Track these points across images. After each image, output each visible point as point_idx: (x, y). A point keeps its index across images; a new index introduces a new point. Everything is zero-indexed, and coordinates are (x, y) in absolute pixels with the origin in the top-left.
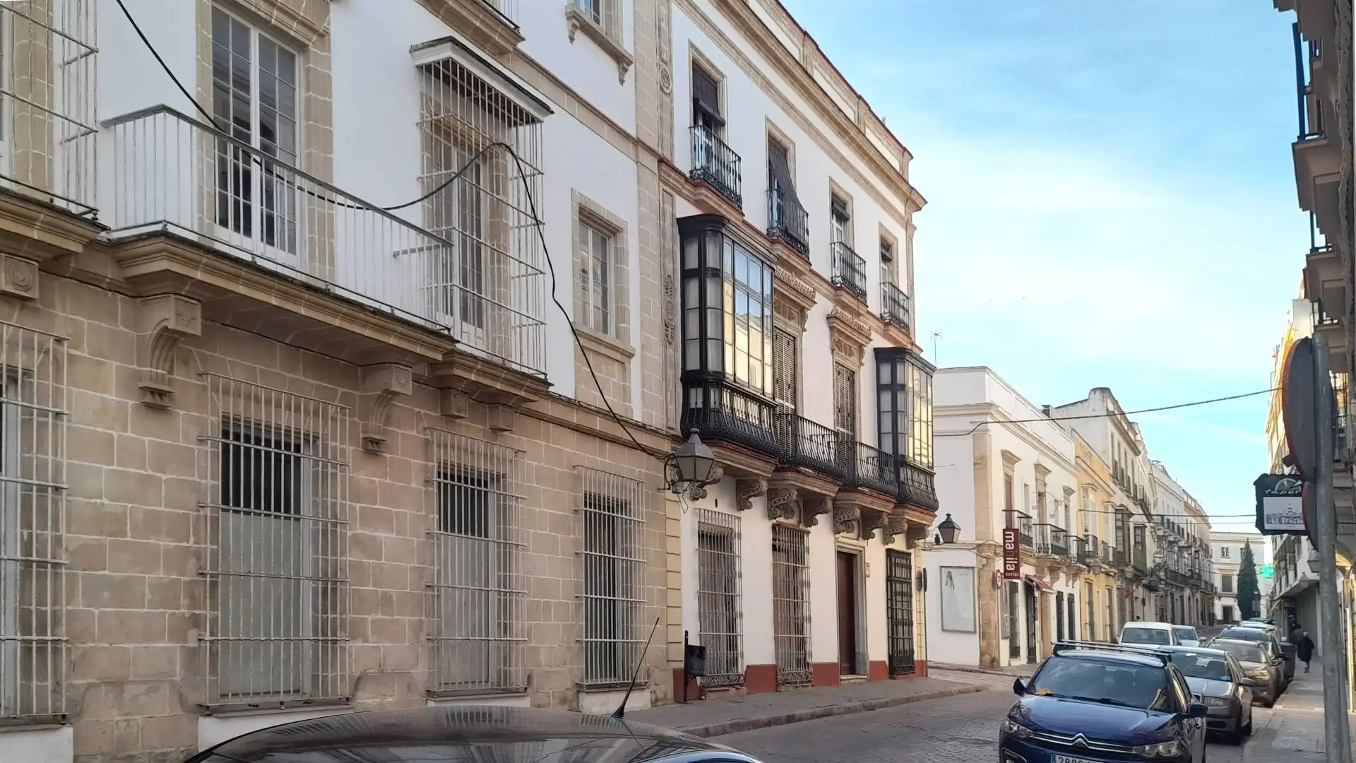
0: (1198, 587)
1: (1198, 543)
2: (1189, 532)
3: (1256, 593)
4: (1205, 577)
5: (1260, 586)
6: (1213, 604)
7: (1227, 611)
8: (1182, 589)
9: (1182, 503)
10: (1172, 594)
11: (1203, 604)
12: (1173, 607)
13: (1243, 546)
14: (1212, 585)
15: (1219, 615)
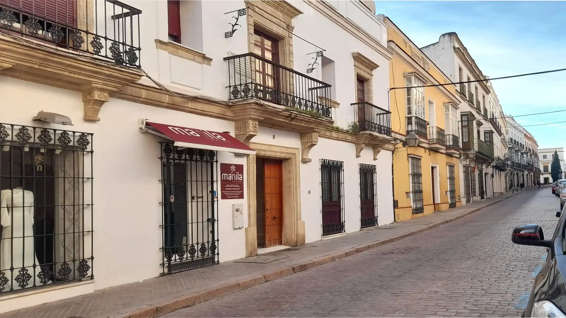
0: (532, 170)
1: (532, 152)
2: (527, 146)
3: (560, 171)
4: (535, 165)
5: (561, 168)
6: (539, 177)
7: (546, 179)
8: (523, 171)
9: (523, 134)
10: (518, 174)
11: (534, 177)
12: (518, 179)
13: (553, 153)
14: (539, 169)
15: (542, 181)
